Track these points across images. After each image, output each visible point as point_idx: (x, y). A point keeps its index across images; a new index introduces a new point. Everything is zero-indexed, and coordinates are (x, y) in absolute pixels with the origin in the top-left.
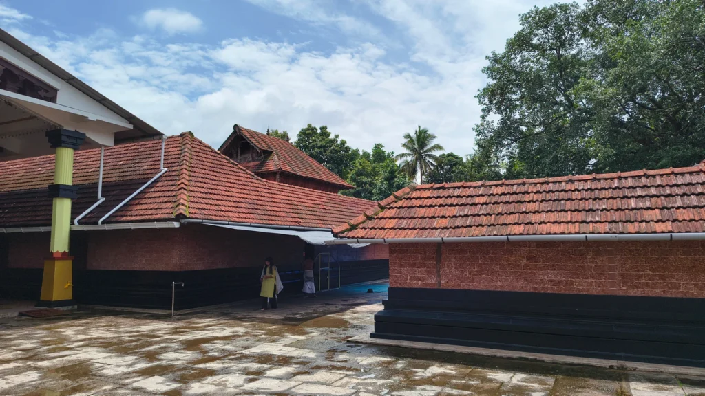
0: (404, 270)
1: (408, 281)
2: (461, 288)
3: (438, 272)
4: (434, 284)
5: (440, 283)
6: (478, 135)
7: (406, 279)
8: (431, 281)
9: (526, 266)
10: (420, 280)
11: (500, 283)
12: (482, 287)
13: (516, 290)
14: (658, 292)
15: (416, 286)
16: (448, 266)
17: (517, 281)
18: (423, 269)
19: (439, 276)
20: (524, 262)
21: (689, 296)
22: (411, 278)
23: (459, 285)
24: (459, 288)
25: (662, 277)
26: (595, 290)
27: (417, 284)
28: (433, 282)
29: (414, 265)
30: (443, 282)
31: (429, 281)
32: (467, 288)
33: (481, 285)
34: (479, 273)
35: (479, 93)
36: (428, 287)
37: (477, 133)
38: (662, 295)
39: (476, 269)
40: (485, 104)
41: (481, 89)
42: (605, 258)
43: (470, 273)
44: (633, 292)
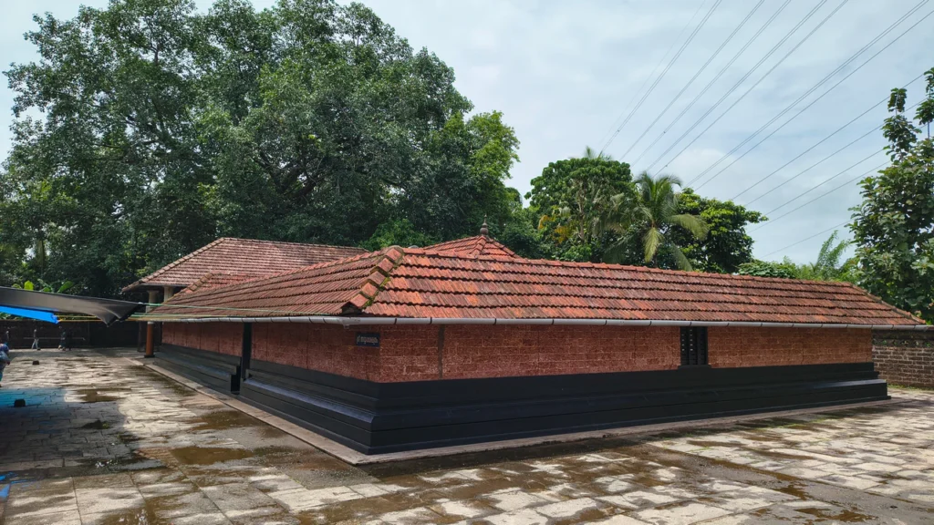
0: (399, 359)
1: (404, 373)
2: (464, 377)
3: (440, 359)
4: (435, 375)
5: (441, 372)
6: (18, 139)
7: (402, 370)
8: (432, 371)
9: (523, 349)
10: (419, 370)
11: (500, 369)
12: (484, 375)
13: (513, 375)
14: (606, 369)
15: (414, 380)
16: (451, 352)
17: (515, 365)
18: (423, 357)
19: (441, 364)
20: (521, 345)
21: (622, 370)
22: (409, 369)
23: (462, 374)
24: (462, 378)
25: (609, 356)
26: (569, 371)
27: (416, 377)
28: (434, 372)
29: (412, 352)
30: (444, 371)
31: (428, 372)
32: (469, 376)
33: (482, 372)
34: (482, 359)
35: (12, 68)
36: (429, 379)
37: (16, 135)
38: (609, 371)
39: (479, 355)
40: (20, 90)
41: (17, 64)
42: (577, 341)
43: (473, 360)
44: (594, 370)
